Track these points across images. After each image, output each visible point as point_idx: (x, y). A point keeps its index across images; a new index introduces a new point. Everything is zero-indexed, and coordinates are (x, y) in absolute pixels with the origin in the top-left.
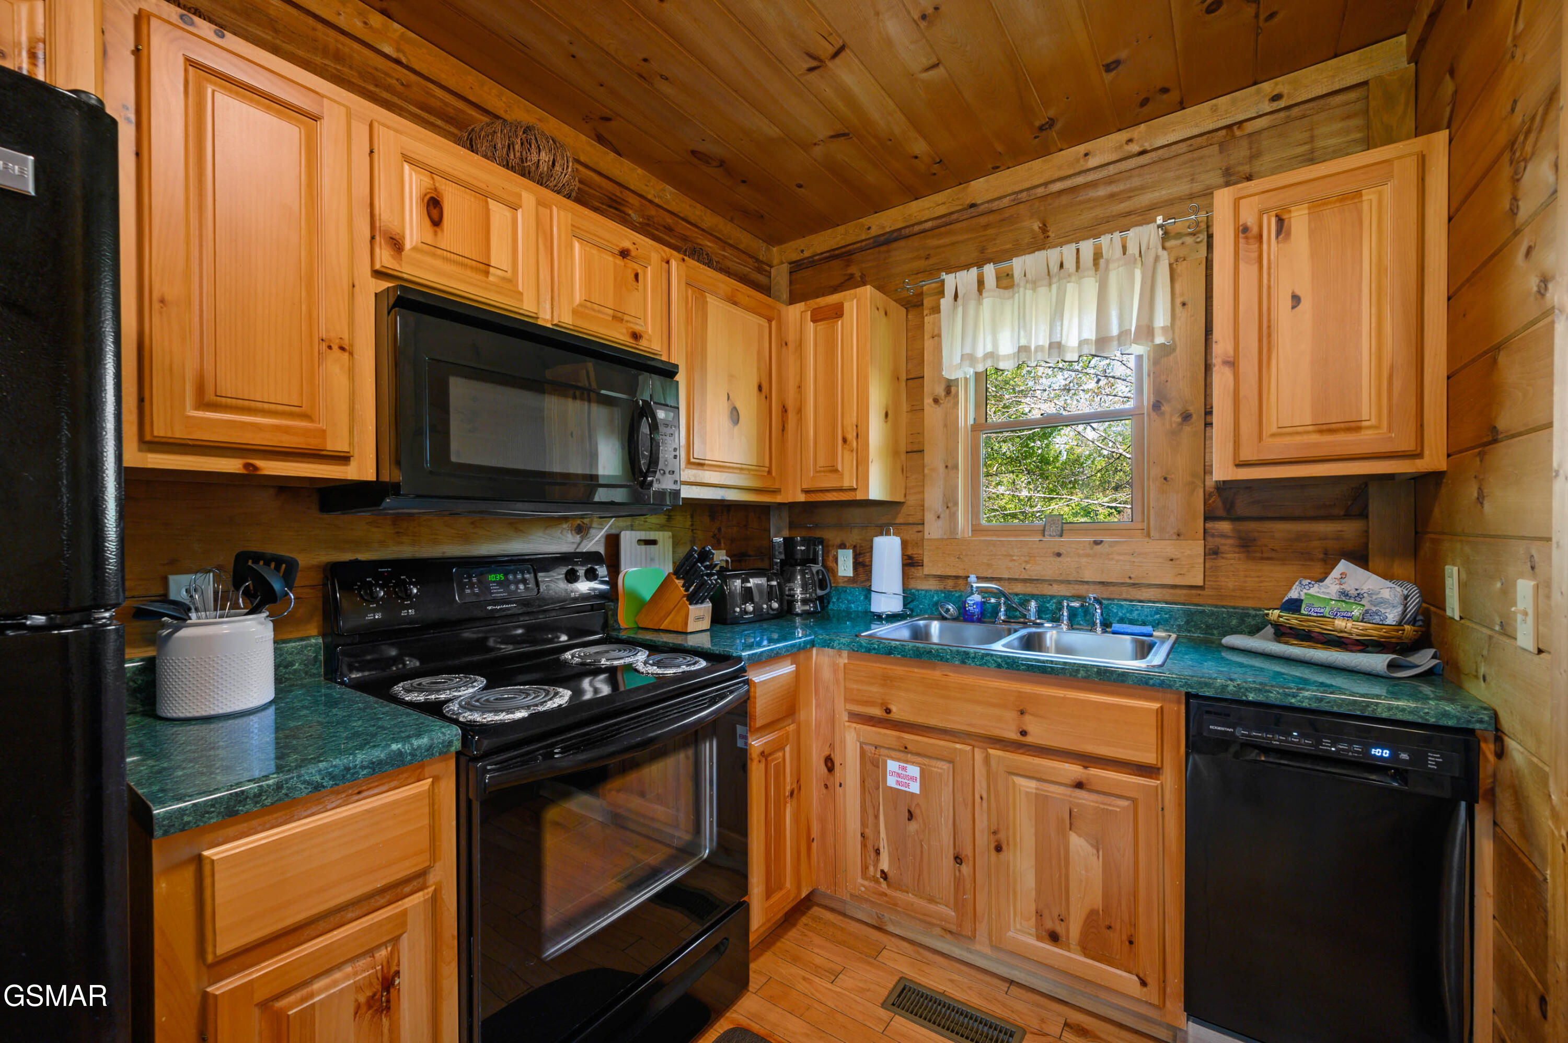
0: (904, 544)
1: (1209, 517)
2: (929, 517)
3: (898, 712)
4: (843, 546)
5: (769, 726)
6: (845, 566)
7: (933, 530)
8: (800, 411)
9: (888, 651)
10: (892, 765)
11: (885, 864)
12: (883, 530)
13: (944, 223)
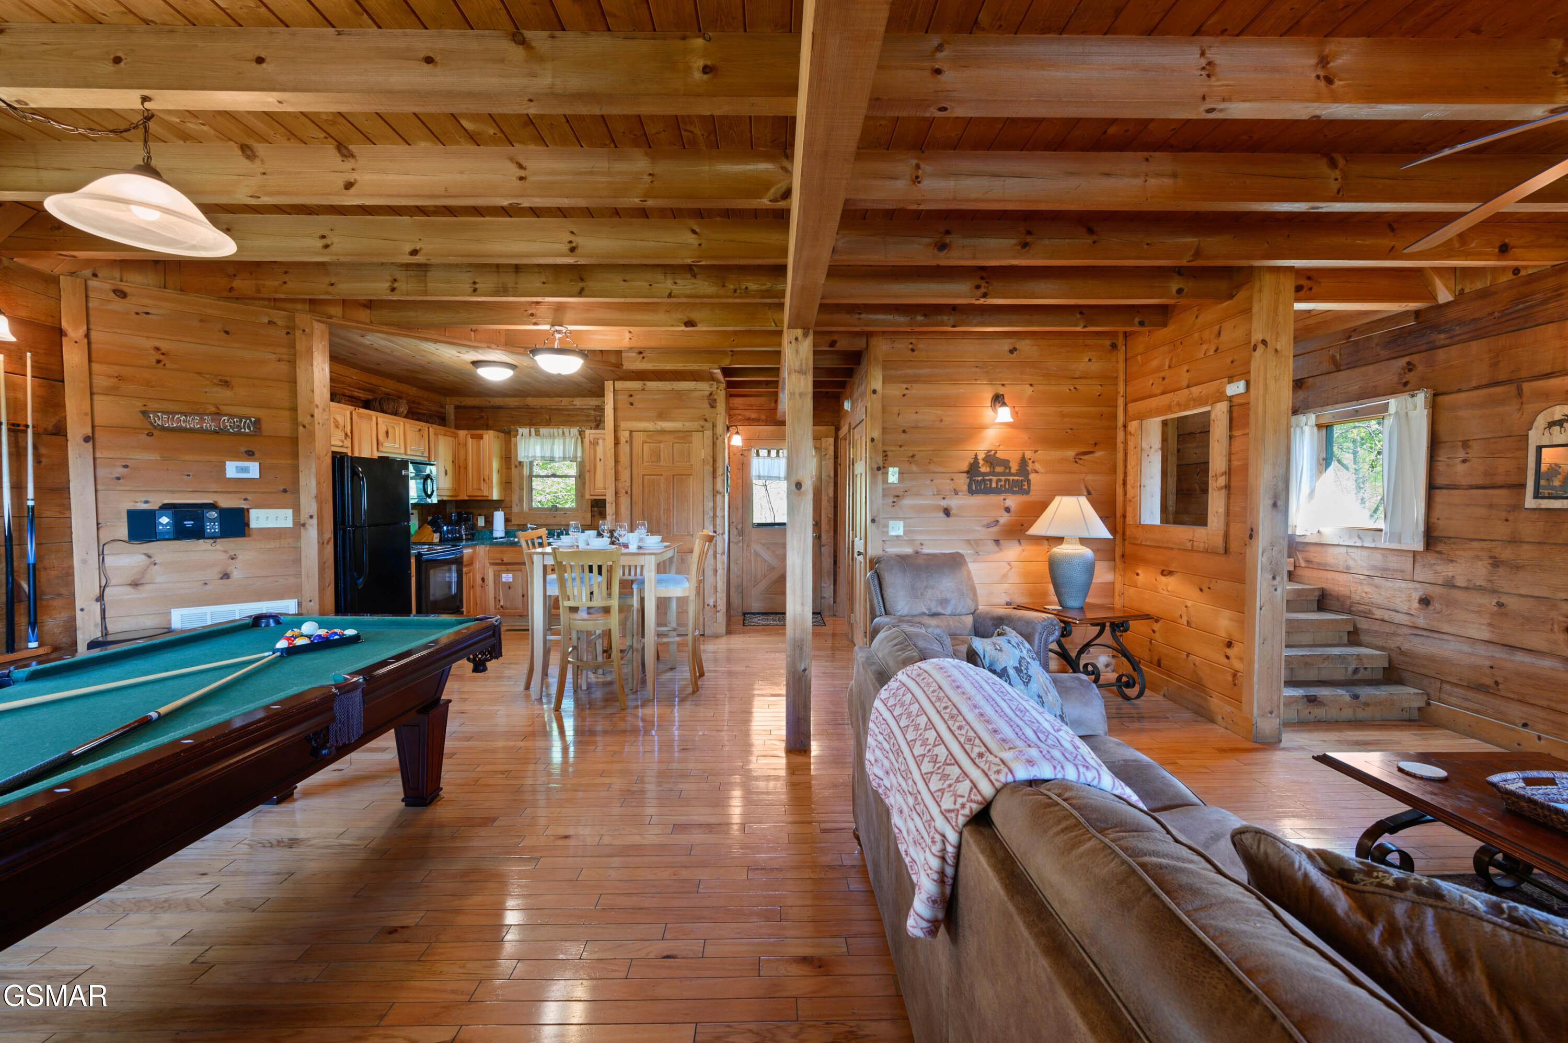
0: (505, 514)
1: (592, 507)
2: (514, 506)
3: (505, 560)
4: (480, 515)
5: (467, 566)
6: (481, 522)
7: (515, 509)
8: (466, 468)
9: (502, 544)
10: (504, 575)
11: (502, 603)
12: (497, 509)
13: (518, 408)
